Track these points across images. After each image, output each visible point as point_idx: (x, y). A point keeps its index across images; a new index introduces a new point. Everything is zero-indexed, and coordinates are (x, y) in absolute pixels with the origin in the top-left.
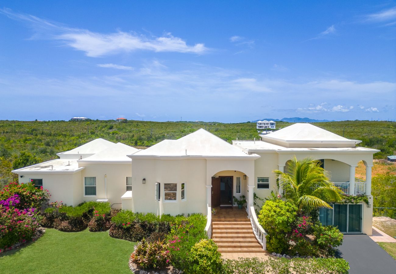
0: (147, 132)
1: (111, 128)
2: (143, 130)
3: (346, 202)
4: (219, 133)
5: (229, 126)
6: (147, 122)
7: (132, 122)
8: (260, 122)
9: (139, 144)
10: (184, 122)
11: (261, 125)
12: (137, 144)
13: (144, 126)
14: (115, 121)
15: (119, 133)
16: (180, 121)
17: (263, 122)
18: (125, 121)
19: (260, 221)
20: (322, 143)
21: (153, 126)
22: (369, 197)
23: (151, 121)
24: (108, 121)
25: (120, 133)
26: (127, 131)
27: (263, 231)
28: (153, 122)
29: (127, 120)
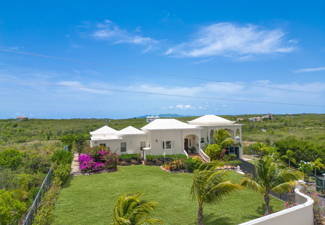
0: (52, 128)
1: (15, 126)
2: (48, 126)
3: (233, 146)
4: (118, 126)
5: (123, 121)
6: (48, 120)
7: (33, 120)
8: (149, 117)
9: (51, 138)
10: (78, 119)
11: (150, 120)
12: (49, 138)
13: (47, 123)
14: (15, 120)
15: (25, 130)
16: (74, 119)
17: (151, 117)
18: (26, 120)
19: (206, 153)
20: (222, 123)
21: (55, 123)
22: (241, 144)
23: (52, 119)
24: (8, 119)
25: (27, 130)
26: (33, 128)
27: (208, 157)
28: (55, 120)
29: (27, 119)
